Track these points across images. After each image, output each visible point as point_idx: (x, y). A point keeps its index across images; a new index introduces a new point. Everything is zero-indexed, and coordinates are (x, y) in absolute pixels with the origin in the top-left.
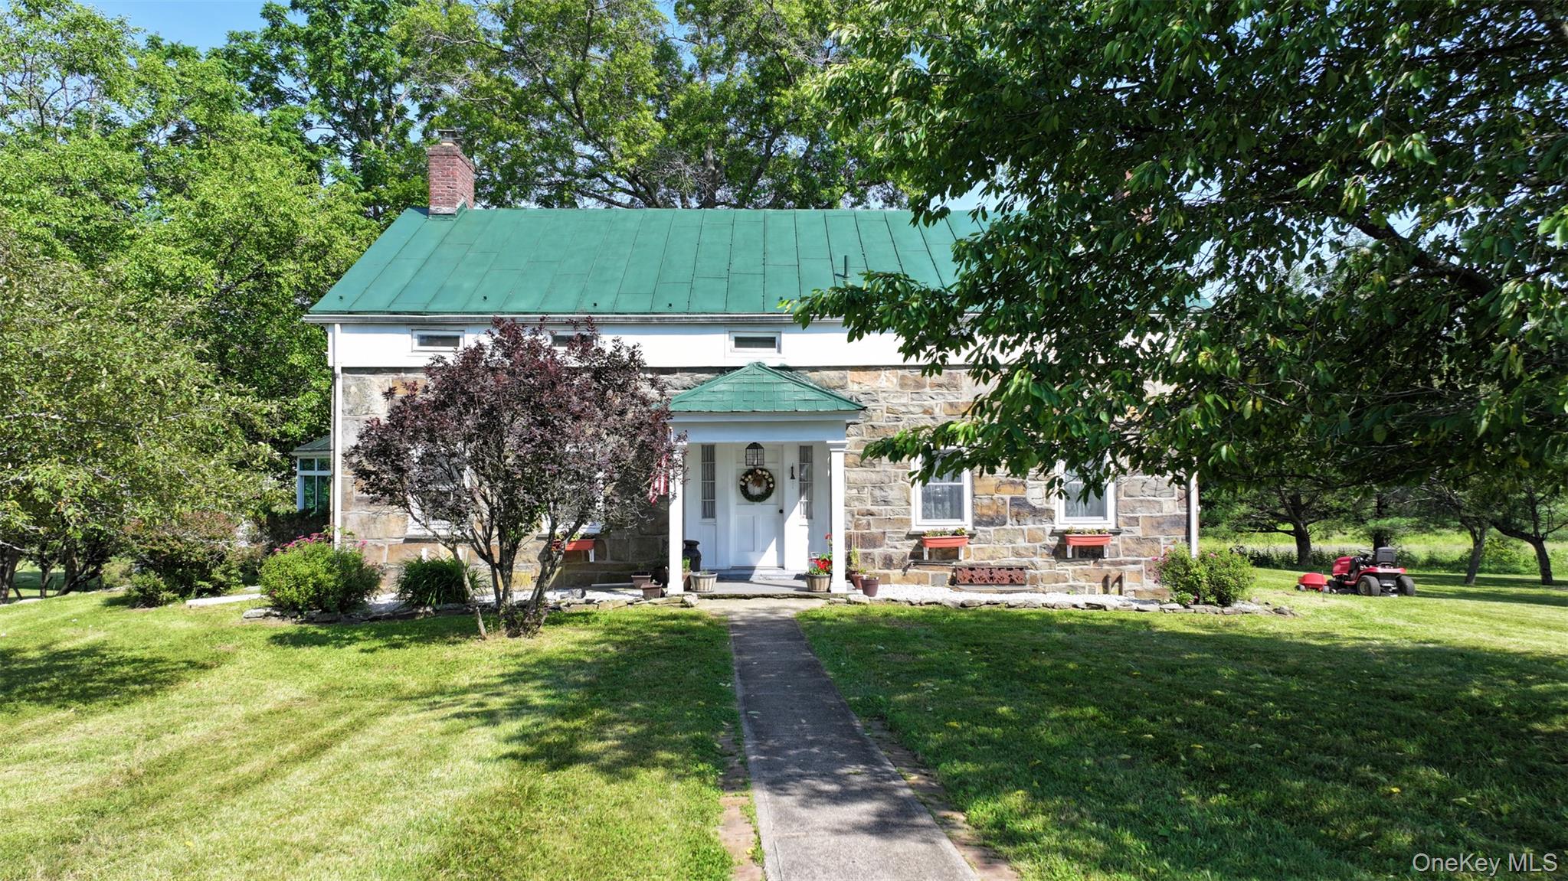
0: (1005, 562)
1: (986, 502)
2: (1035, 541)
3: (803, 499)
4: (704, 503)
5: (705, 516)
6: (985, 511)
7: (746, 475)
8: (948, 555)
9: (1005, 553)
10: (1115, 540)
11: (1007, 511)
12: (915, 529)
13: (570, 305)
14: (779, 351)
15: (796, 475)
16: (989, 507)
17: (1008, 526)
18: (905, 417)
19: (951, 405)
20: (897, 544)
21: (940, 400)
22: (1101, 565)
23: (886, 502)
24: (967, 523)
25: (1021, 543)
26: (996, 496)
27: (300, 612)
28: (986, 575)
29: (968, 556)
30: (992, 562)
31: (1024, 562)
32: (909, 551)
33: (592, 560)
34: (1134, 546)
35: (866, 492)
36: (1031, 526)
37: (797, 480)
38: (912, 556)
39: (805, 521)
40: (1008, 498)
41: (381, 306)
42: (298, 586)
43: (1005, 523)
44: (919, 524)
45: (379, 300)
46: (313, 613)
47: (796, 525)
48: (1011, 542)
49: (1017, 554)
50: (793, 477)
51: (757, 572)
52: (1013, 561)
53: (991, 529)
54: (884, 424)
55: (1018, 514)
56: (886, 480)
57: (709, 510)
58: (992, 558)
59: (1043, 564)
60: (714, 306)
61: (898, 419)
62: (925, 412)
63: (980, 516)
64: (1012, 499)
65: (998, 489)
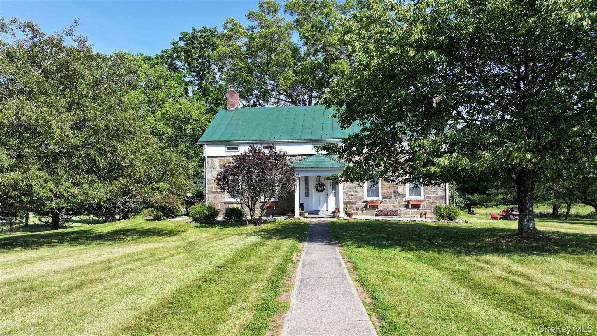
0: (391, 209)
1: (386, 192)
2: (400, 203)
3: (334, 191)
4: (306, 193)
5: (306, 196)
7: (317, 185)
8: (375, 207)
9: (391, 206)
10: (424, 203)
11: (392, 195)
12: (365, 200)
13: (268, 138)
15: (332, 184)
16: (387, 194)
17: (392, 199)
20: (360, 204)
22: (420, 210)
23: (357, 192)
24: (380, 198)
25: (396, 204)
26: (389, 190)
27: (200, 221)
28: (386, 213)
29: (380, 207)
30: (387, 209)
31: (397, 209)
32: (363, 206)
33: (275, 208)
34: (429, 204)
35: (351, 190)
36: (399, 199)
37: (332, 186)
39: (334, 198)
41: (217, 139)
42: (199, 214)
44: (366, 198)
45: (216, 138)
46: (203, 221)
47: (331, 199)
48: (393, 203)
49: (395, 207)
50: (330, 185)
51: (320, 212)
52: (393, 209)
53: (387, 200)
55: (395, 195)
57: (307, 195)
59: (402, 210)
60: (308, 137)
63: (384, 196)
64: (393, 191)
65: (389, 188)
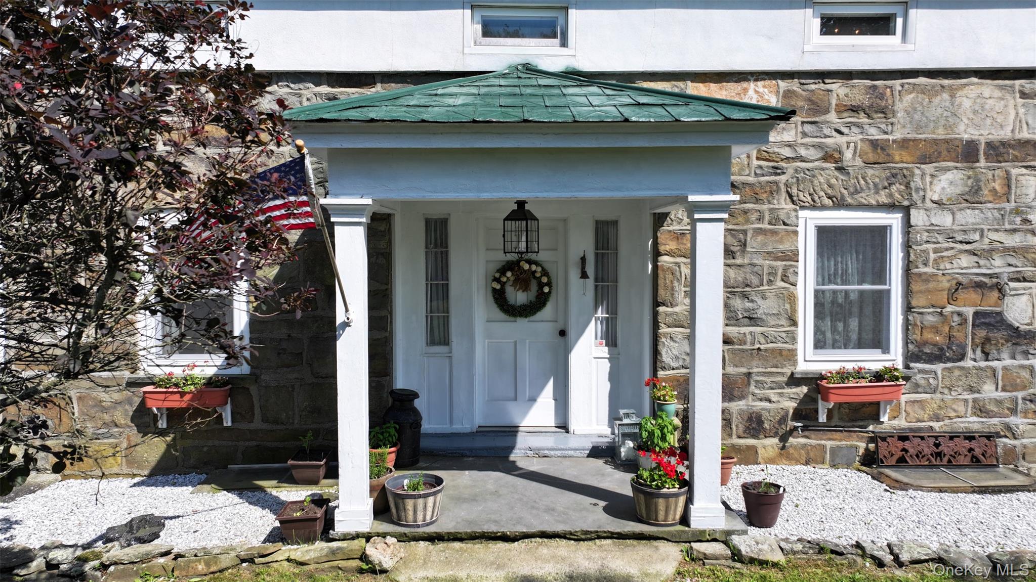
0: (960, 425)
1: (931, 319)
2: (1015, 388)
3: (600, 313)
4: (430, 319)
5: (431, 341)
6: (928, 336)
7: (503, 271)
8: (862, 414)
9: (961, 408)
11: (967, 335)
12: (803, 367)
14: (564, 44)
15: (590, 270)
16: (936, 330)
17: (968, 363)
18: (790, 167)
19: (874, 144)
20: (772, 394)
21: (855, 136)
23: (752, 320)
24: (895, 357)
25: (989, 391)
26: (949, 309)
28: (927, 448)
30: (936, 425)
31: (993, 424)
32: (791, 405)
33: (228, 422)
36: (1008, 362)
37: (590, 282)
38: (798, 415)
39: (604, 351)
40: (969, 312)
43: (962, 357)
44: (810, 358)
47: (589, 357)
48: (971, 390)
49: (981, 410)
50: (584, 275)
52: (973, 423)
53: (939, 367)
54: (751, 179)
55: (987, 340)
56: (755, 280)
57: (438, 333)
58: (938, 419)
61: (777, 171)
62: (827, 158)
63: (921, 345)
64: (976, 314)
65: (952, 298)
